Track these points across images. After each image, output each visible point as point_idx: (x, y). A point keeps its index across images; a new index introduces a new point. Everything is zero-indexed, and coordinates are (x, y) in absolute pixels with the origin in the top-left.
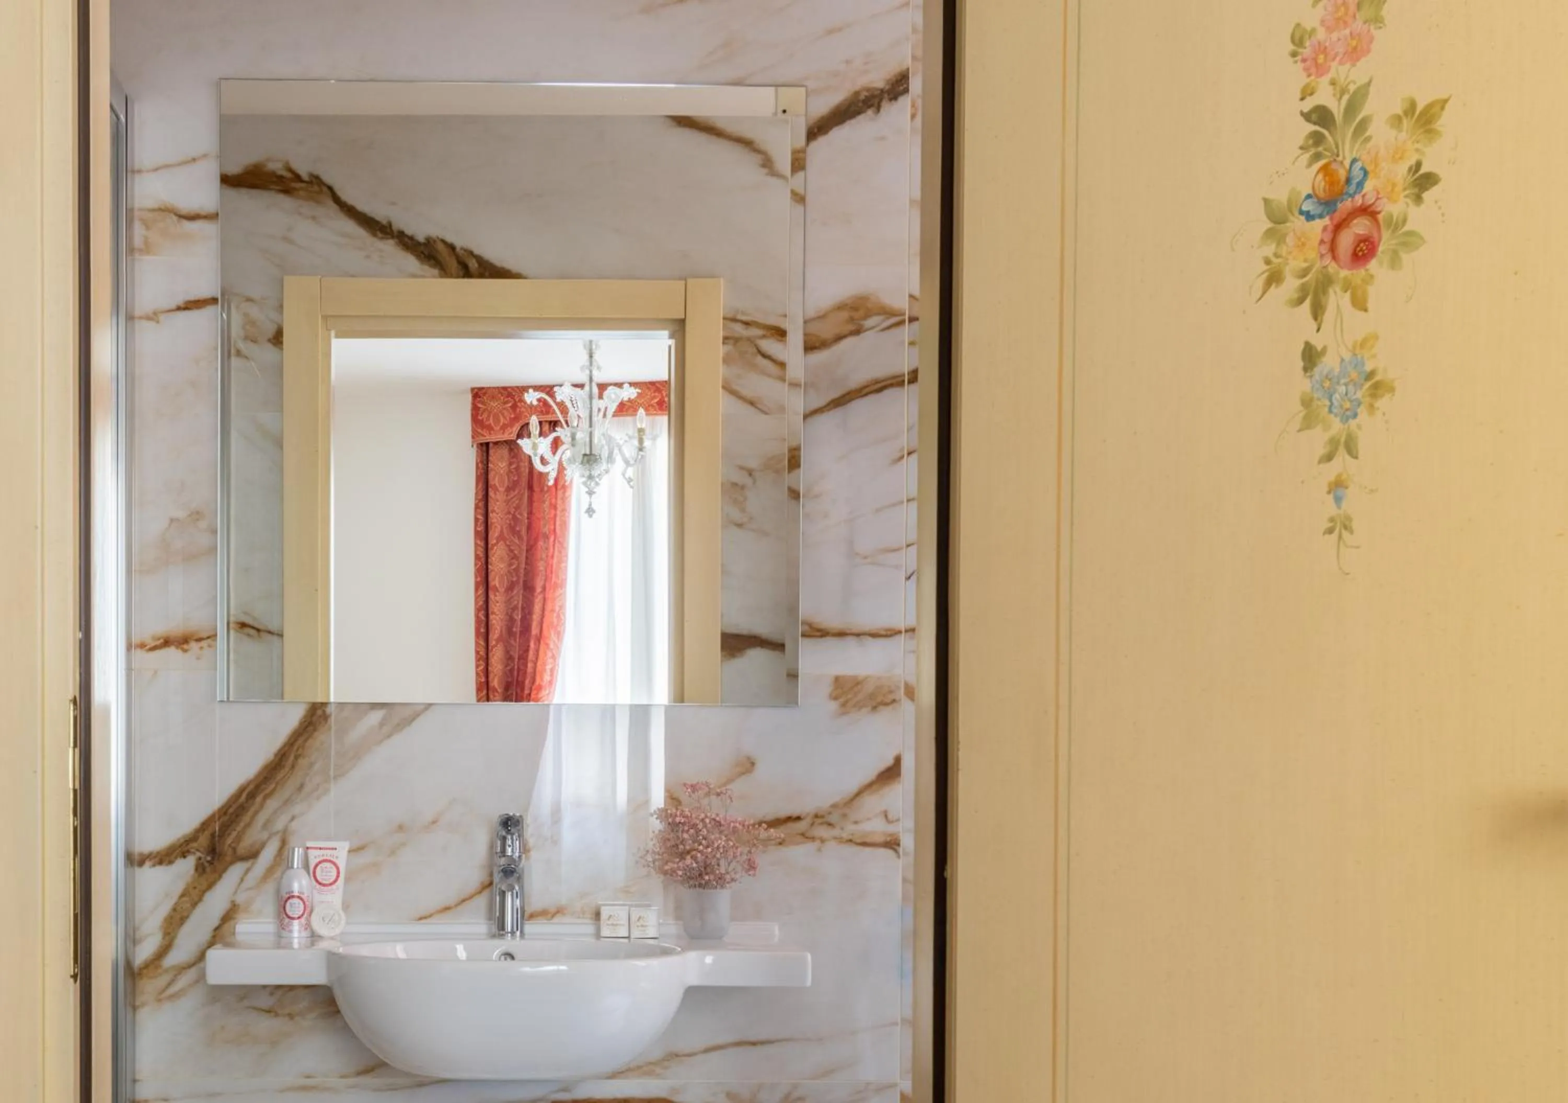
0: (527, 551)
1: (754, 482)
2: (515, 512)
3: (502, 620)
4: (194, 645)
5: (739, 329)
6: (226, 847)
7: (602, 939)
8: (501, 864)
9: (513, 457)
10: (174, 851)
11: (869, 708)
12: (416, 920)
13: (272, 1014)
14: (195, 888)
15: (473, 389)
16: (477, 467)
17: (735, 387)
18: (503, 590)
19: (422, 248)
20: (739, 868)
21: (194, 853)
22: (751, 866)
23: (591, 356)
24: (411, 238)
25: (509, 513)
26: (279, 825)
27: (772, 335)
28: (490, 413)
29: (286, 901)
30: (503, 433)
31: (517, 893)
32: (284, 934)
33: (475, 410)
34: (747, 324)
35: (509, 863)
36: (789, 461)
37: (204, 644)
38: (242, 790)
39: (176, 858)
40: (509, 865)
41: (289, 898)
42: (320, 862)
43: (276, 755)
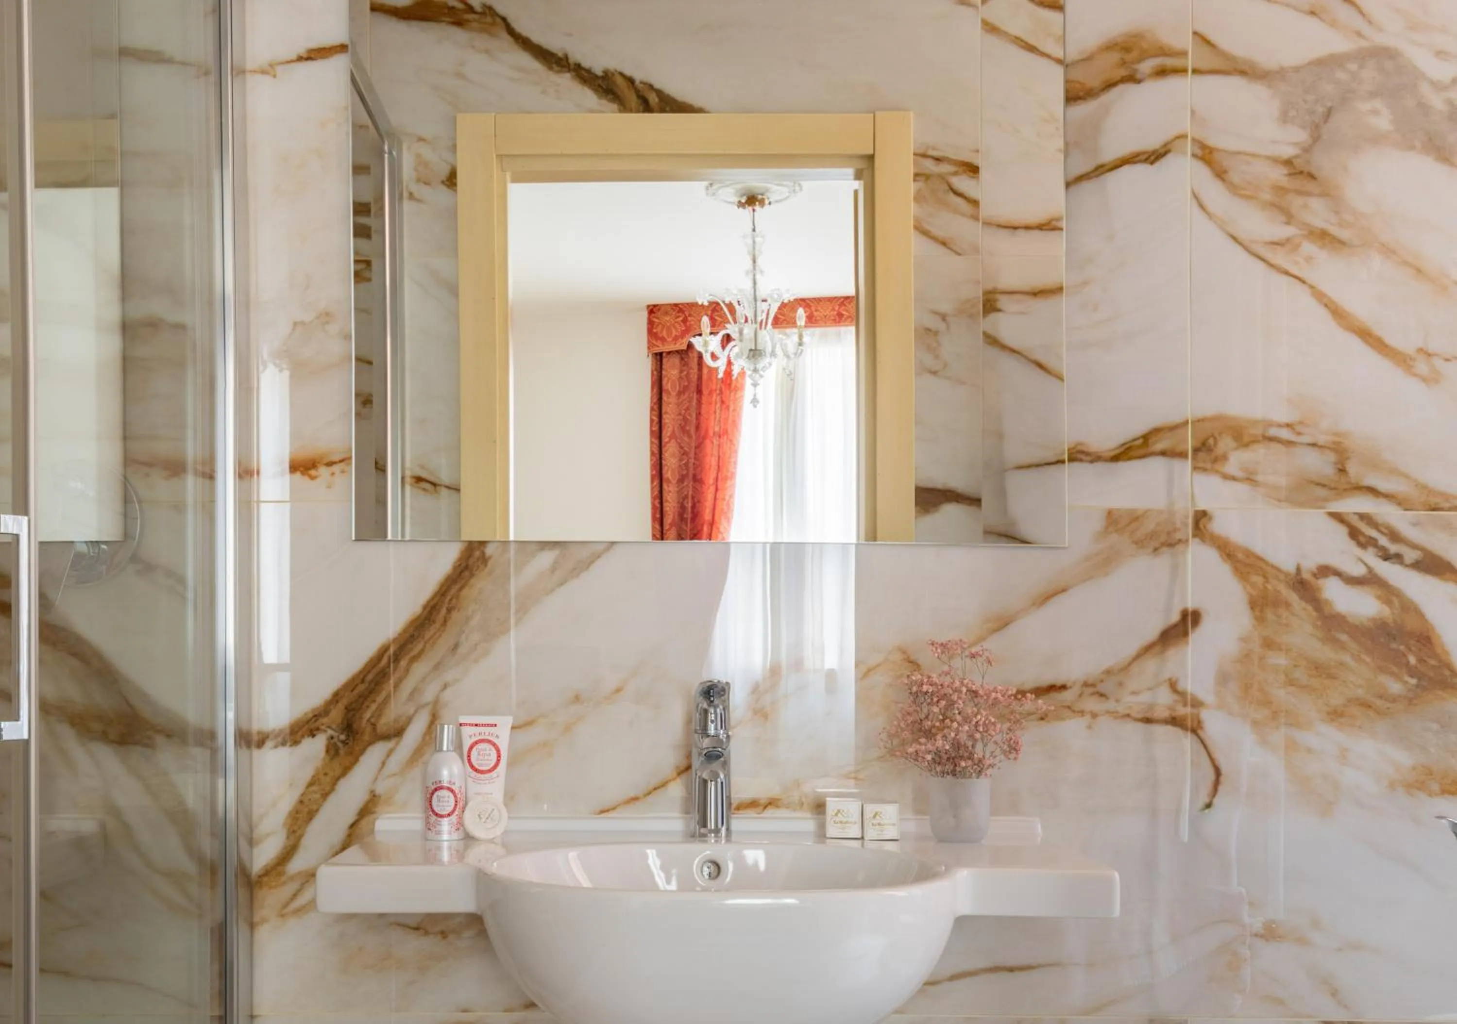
0: (696, 448)
1: (948, 328)
2: (685, 414)
3: (674, 507)
4: (323, 471)
5: (929, 166)
6: (364, 721)
7: (828, 841)
8: (704, 746)
9: (684, 365)
10: (300, 728)
11: (1150, 550)
12: (595, 814)
13: (422, 931)
14: (326, 774)
15: (648, 306)
16: (652, 375)
17: (927, 227)
18: (675, 481)
19: (600, 82)
20: (998, 752)
21: (325, 731)
22: (1013, 748)
23: (754, 262)
24: (589, 71)
25: (680, 414)
26: (429, 694)
27: (965, 172)
28: (664, 326)
29: (433, 794)
30: (675, 344)
31: (722, 783)
32: (431, 835)
33: (651, 323)
34: (938, 159)
35: (716, 746)
36: (984, 306)
37: (336, 468)
38: (384, 650)
39: (303, 736)
40: (715, 748)
41: (436, 790)
42: (476, 743)
43: (425, 607)
